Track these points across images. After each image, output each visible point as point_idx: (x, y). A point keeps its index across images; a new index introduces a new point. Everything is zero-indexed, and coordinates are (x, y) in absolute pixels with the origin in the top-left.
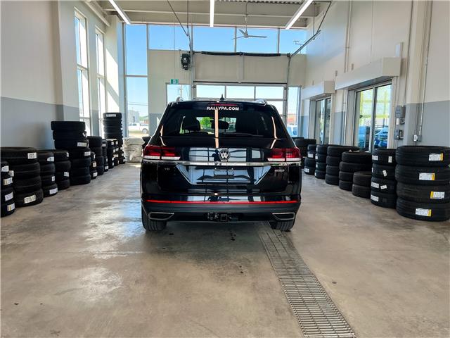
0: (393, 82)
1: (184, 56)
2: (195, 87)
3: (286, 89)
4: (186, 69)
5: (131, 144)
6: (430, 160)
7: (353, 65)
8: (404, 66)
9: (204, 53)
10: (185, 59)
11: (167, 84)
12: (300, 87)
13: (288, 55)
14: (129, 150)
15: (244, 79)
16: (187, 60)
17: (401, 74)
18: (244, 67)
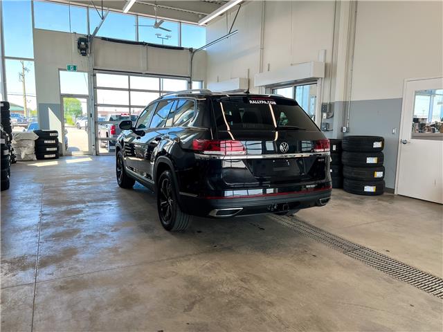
0: (319, 82)
1: (81, 40)
2: (95, 75)
3: (190, 83)
4: (84, 54)
5: (22, 139)
6: (374, 147)
7: (269, 65)
8: (329, 70)
9: (104, 39)
10: (83, 43)
11: (60, 69)
12: (202, 81)
13: (191, 50)
14: (19, 146)
15: (147, 69)
16: (85, 44)
17: (325, 76)
18: (147, 58)
